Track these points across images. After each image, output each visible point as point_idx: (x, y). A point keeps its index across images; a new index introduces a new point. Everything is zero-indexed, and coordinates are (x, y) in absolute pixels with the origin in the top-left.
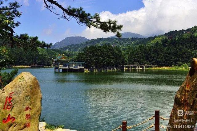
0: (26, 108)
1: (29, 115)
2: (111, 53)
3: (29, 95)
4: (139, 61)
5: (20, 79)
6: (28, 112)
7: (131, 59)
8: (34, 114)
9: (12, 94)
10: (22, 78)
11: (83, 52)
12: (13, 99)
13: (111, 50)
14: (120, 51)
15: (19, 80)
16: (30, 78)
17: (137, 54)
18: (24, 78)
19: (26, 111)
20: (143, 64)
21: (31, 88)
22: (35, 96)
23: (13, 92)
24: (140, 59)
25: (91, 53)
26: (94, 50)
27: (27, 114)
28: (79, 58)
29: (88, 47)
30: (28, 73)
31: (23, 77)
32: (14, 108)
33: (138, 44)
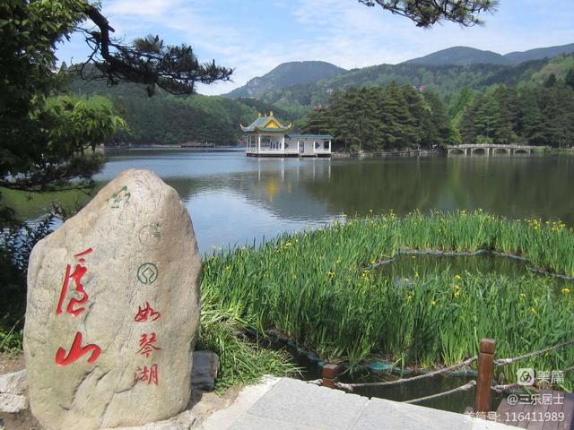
0: (140, 311)
1: (153, 339)
2: (411, 110)
3: (151, 261)
4: (492, 134)
5: (115, 196)
6: (147, 326)
7: (469, 127)
8: (173, 335)
9: (85, 257)
10: (123, 193)
11: (327, 107)
12: (91, 277)
13: (410, 100)
14: (436, 104)
15: (112, 201)
16: (152, 194)
17: (486, 113)
18: (129, 195)
19: (141, 324)
20: (505, 143)
21: (157, 235)
22: (173, 265)
23: (90, 250)
24: (497, 127)
25: (351, 107)
26: (359, 101)
27: (145, 336)
28: (315, 123)
29: (343, 90)
30: (145, 172)
31: (125, 188)
32: (96, 308)
33: (490, 82)
